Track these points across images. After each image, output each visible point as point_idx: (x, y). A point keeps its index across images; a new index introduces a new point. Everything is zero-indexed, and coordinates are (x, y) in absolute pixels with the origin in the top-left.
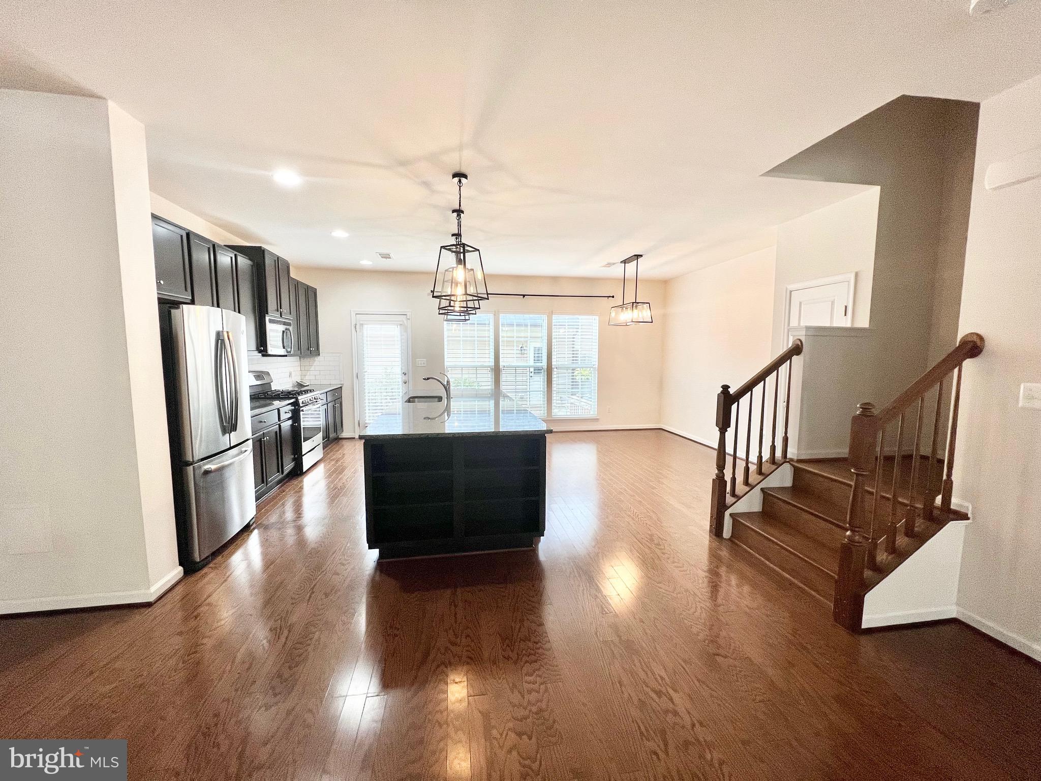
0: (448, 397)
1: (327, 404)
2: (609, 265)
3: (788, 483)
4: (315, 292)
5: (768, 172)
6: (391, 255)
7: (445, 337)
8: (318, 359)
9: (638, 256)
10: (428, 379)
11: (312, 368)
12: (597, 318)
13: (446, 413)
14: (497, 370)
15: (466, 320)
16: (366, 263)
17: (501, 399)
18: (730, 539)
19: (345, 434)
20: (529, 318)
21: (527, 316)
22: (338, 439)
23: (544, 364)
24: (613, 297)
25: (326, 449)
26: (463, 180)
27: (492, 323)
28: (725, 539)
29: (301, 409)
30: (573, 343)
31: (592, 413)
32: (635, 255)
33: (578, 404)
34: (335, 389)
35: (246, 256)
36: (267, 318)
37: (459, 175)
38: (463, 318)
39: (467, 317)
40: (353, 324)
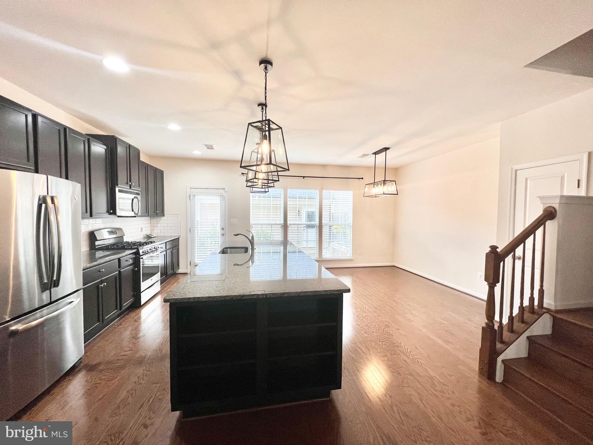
0: (253, 249)
1: (166, 251)
2: (365, 155)
3: (548, 331)
4: (162, 173)
5: (531, 63)
6: (214, 146)
7: (251, 204)
8: (163, 219)
9: (386, 149)
10: (238, 235)
11: (159, 225)
12: (352, 192)
13: (251, 261)
14: (285, 226)
15: (266, 192)
16: (197, 153)
17: (288, 246)
18: (502, 383)
19: (180, 271)
20: (307, 192)
21: (305, 191)
22: (175, 274)
23: (317, 222)
24: (362, 178)
25: (163, 284)
26: (269, 66)
27: (282, 196)
28: (498, 383)
29: (141, 257)
30: (330, 208)
31: (348, 255)
32: (384, 148)
33: (339, 249)
34: (173, 240)
35: (101, 141)
36: (117, 189)
37: (266, 62)
38: (263, 190)
39: (267, 190)
40: (188, 195)
